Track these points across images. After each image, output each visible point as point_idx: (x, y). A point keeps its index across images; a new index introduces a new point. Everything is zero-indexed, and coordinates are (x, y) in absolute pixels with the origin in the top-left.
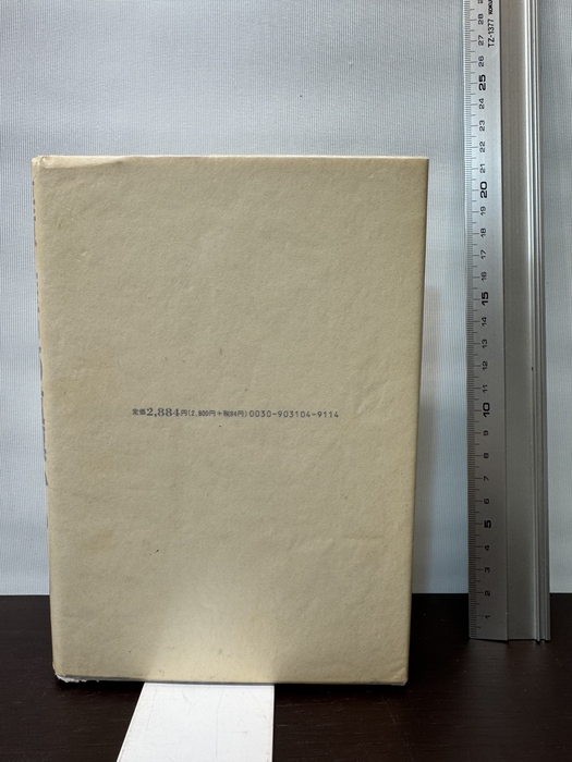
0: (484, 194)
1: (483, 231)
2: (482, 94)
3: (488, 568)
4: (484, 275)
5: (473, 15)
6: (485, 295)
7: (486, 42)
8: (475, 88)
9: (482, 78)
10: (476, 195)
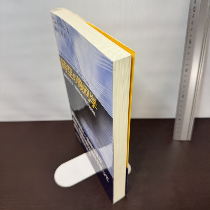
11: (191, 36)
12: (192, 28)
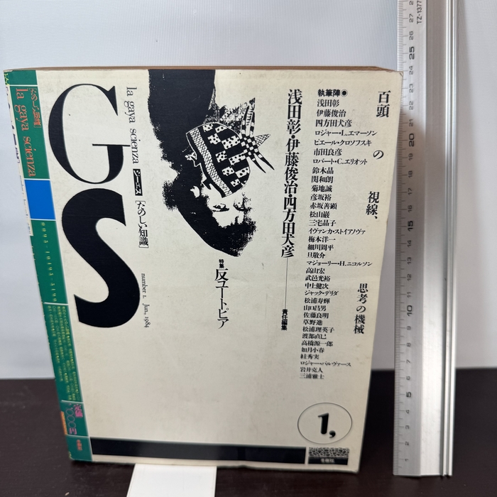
0: (412, 143)
1: (411, 173)
2: (412, 62)
3: (408, 427)
4: (410, 208)
7: (415, 20)
8: (406, 57)
9: (412, 49)
10: (406, 144)
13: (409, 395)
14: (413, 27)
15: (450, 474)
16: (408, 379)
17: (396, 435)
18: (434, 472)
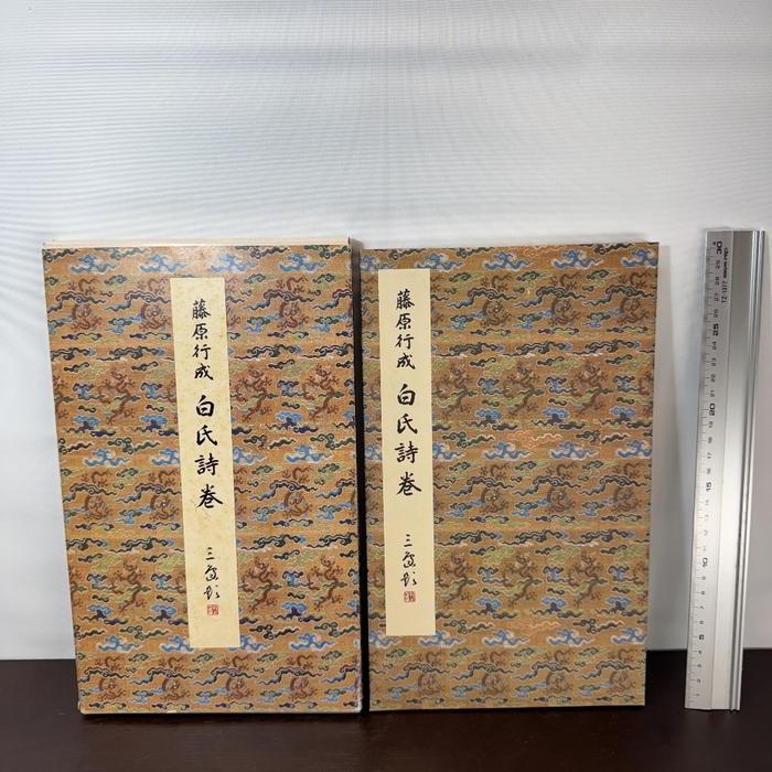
0: (712, 412)
1: (710, 440)
2: (715, 338)
3: (700, 666)
4: (709, 471)
5: (713, 277)
6: (709, 484)
7: (720, 300)
8: (710, 334)
9: (716, 326)
10: (706, 414)
11: (712, 395)
12: (713, 376)
13: (701, 637)
14: (718, 305)
15: (738, 709)
16: (702, 623)
17: (688, 672)
18: (725, 706)
